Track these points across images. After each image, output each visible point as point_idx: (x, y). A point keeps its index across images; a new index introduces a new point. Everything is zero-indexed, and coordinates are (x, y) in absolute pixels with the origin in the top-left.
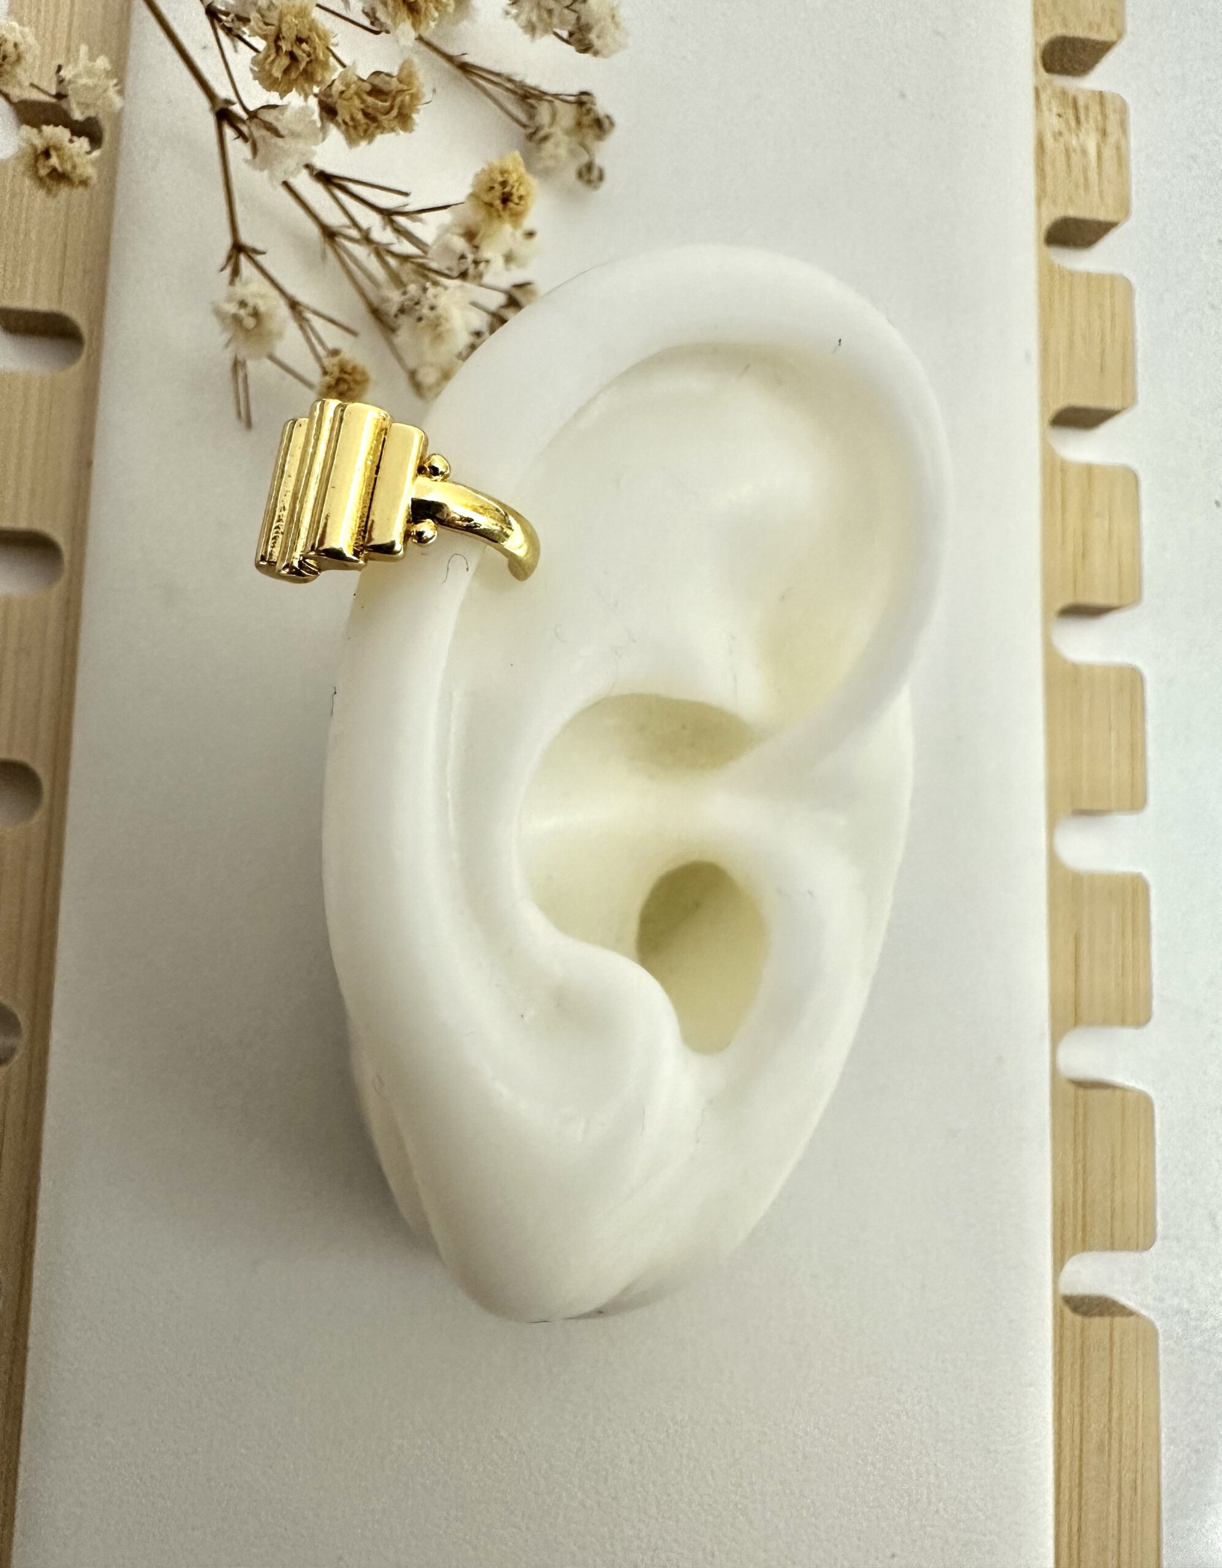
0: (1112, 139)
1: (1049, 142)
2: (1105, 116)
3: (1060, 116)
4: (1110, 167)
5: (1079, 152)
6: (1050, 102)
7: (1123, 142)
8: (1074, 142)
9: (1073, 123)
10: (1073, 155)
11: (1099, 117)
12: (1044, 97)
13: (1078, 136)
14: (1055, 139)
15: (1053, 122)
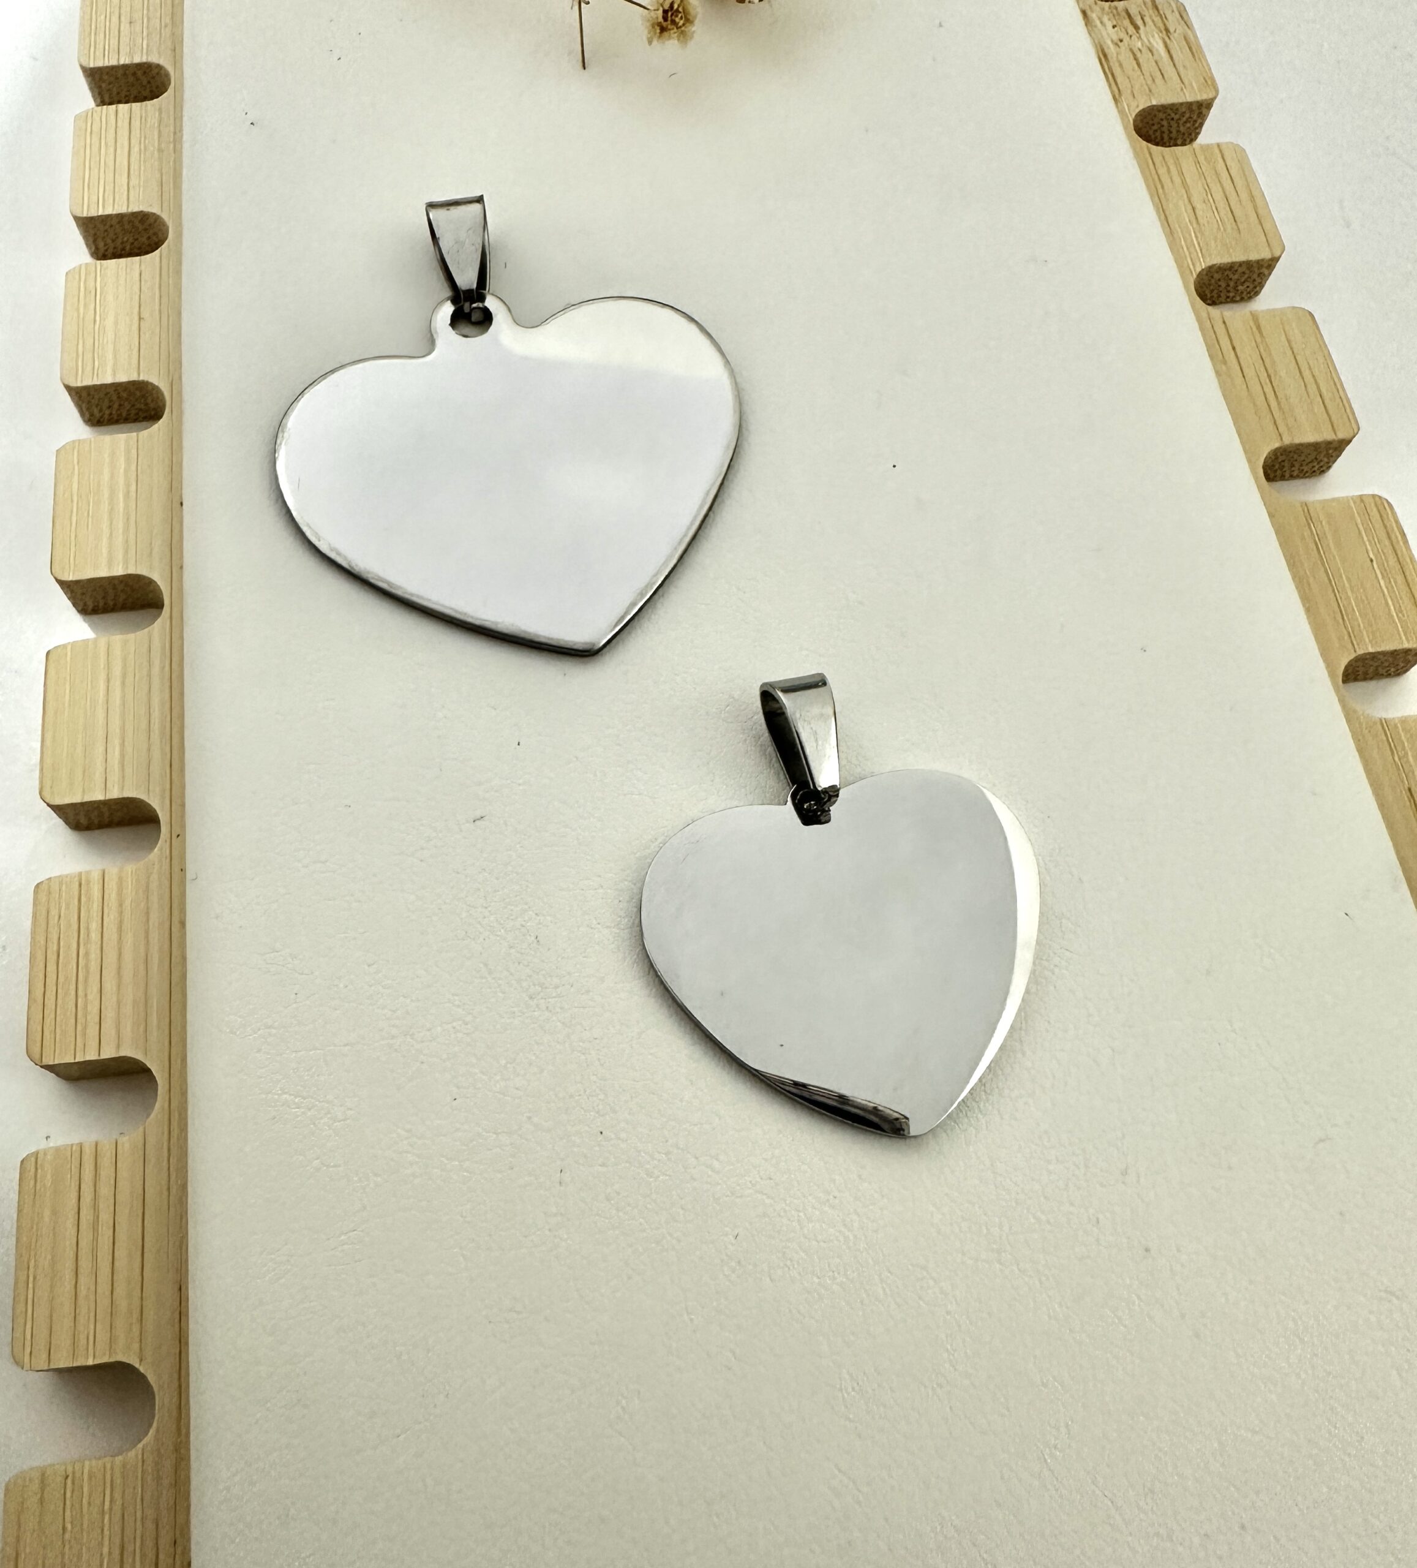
0: (1175, 36)
1: (1111, 50)
2: (1163, 18)
3: (1114, 27)
4: (1181, 54)
5: (1144, 50)
6: (1100, 19)
7: (1189, 32)
8: (1139, 45)
9: (1131, 29)
10: (1138, 55)
11: (1157, 19)
12: (1094, 16)
13: (1140, 38)
14: (1116, 44)
15: (1109, 33)
